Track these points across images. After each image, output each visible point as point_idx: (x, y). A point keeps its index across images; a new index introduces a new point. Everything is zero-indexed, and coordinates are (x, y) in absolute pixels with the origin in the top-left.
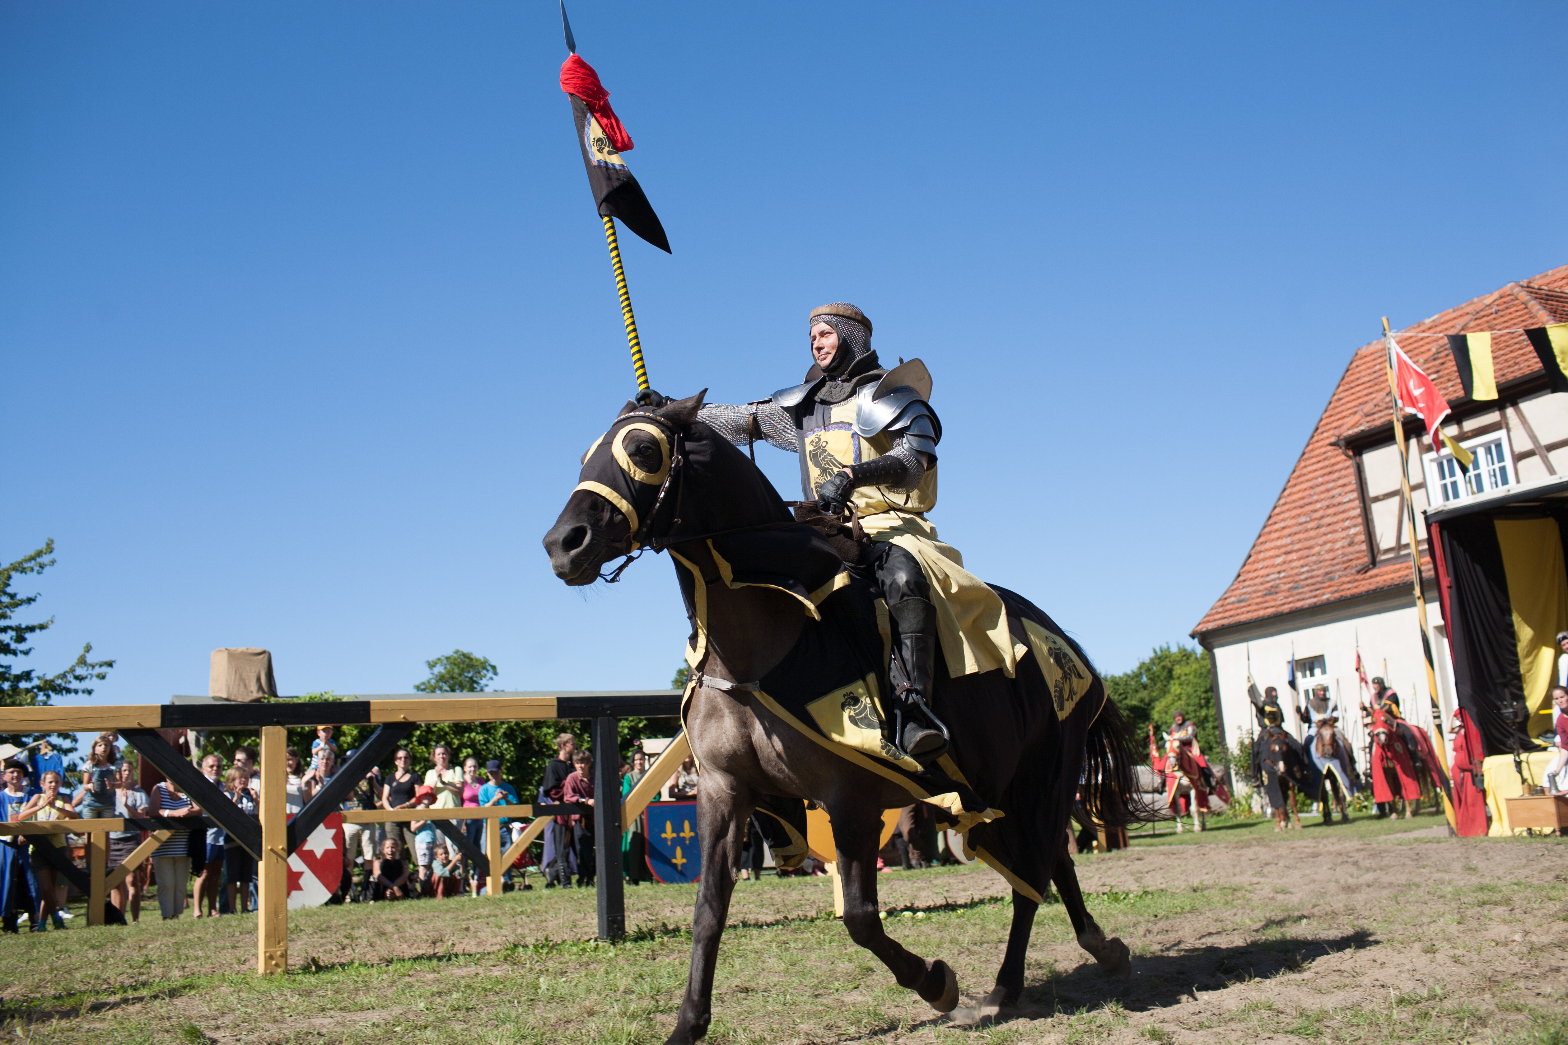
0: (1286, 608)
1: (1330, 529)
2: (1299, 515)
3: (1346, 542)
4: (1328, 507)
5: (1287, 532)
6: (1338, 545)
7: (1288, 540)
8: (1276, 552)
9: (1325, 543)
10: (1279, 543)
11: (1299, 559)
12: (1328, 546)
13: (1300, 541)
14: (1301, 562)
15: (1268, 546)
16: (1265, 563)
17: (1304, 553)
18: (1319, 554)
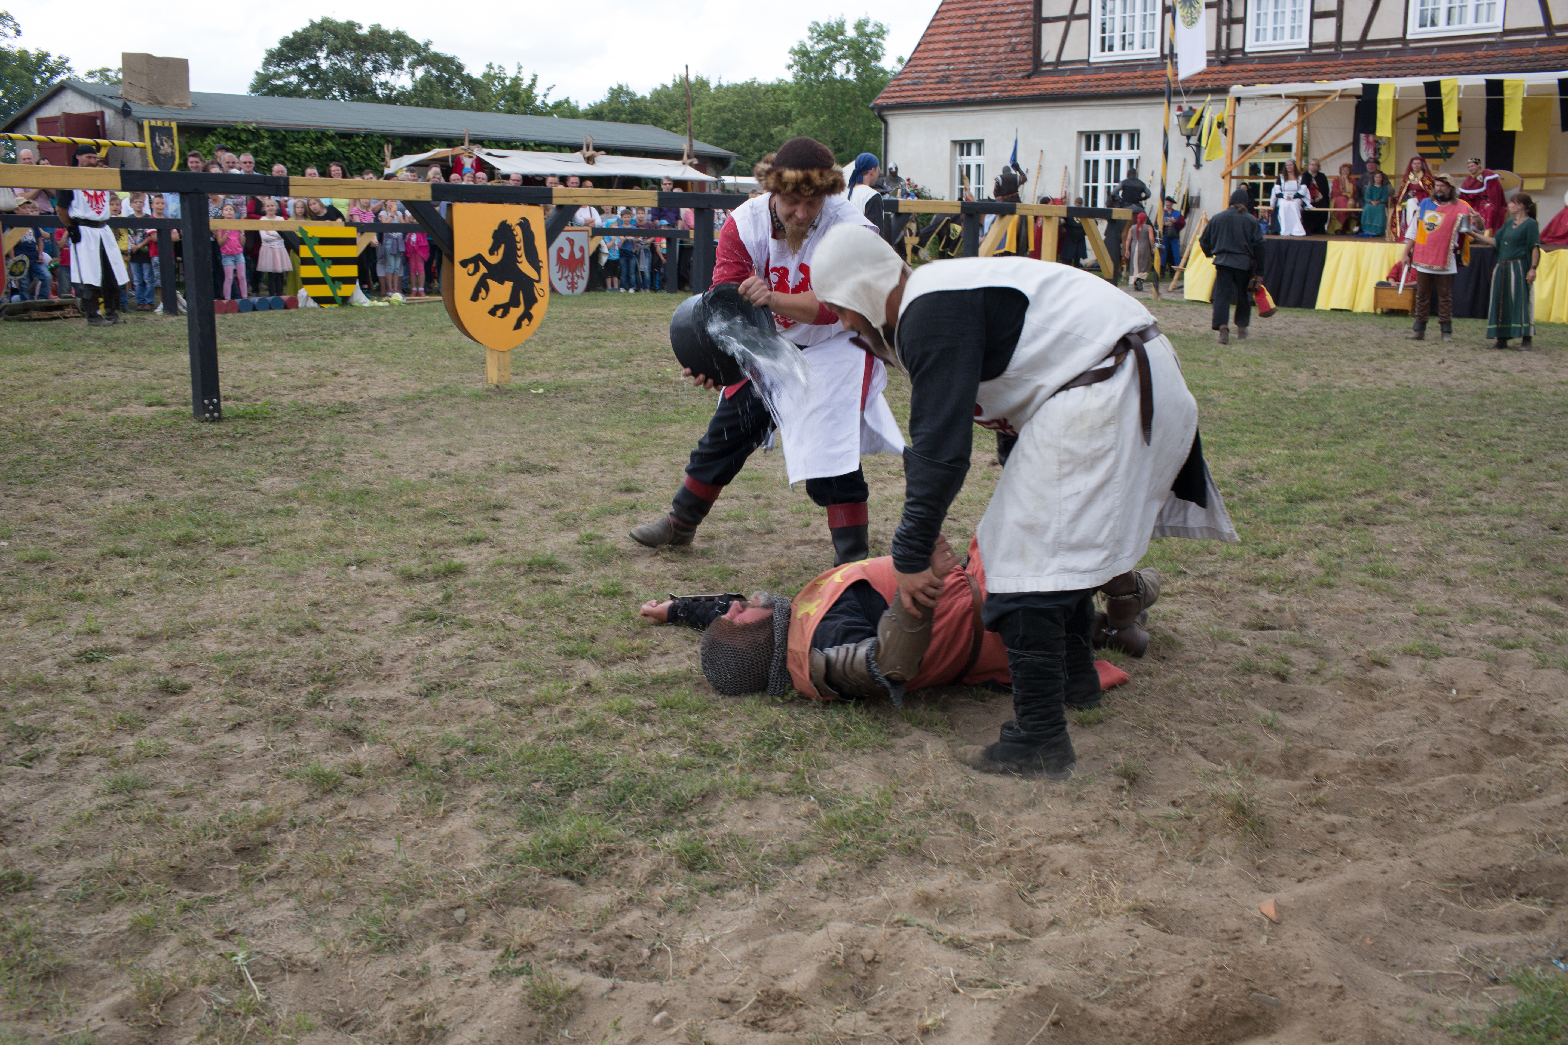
0: (960, 97)
1: (994, 34)
2: (965, 16)
3: (1009, 49)
4: (992, 14)
5: (953, 29)
6: (1001, 50)
7: (956, 37)
8: (945, 45)
9: (989, 46)
10: (947, 38)
11: (966, 56)
12: (992, 49)
13: (966, 40)
14: (967, 59)
15: (936, 38)
16: (935, 54)
17: (971, 51)
18: (984, 54)
